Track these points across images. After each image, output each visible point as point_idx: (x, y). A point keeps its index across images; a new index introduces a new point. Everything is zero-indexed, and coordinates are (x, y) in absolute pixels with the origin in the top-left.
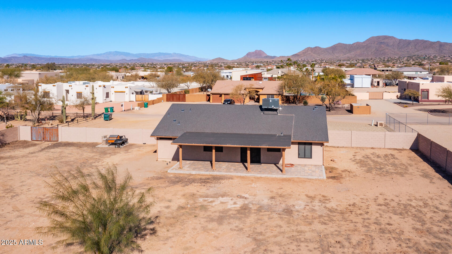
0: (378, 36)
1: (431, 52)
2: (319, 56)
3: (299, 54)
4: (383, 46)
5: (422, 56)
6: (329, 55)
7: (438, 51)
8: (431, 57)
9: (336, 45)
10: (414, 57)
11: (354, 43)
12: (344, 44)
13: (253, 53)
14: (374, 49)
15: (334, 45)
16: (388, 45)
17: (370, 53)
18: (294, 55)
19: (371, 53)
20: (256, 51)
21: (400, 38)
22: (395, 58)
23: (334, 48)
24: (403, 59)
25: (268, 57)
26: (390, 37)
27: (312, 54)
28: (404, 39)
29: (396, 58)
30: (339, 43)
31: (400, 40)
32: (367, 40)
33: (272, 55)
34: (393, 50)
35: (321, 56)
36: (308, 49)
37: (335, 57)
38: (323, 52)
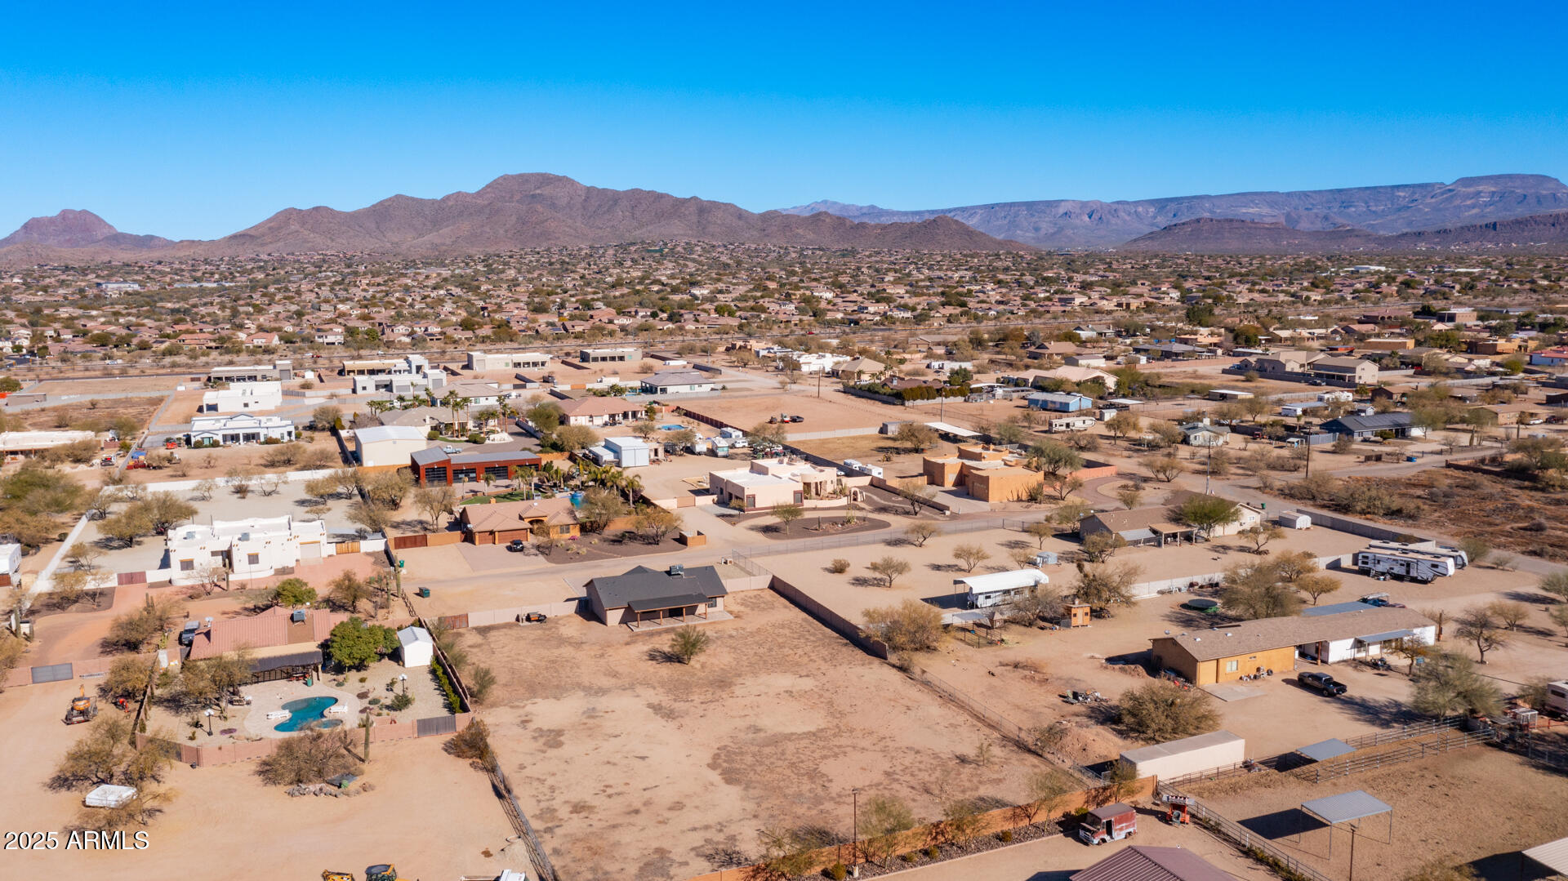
1: (678, 232)
2: (333, 240)
4: (539, 207)
5: (653, 243)
6: (366, 237)
7: (695, 226)
8: (679, 249)
9: (387, 201)
10: (633, 248)
12: (413, 199)
13: (52, 221)
14: (514, 218)
15: (381, 203)
16: (553, 206)
17: (501, 231)
18: (234, 237)
19: (506, 231)
20: (65, 212)
21: (591, 185)
22: (580, 249)
23: (385, 213)
24: (603, 255)
25: (118, 239)
27: (306, 232)
29: (583, 253)
30: (397, 196)
31: (590, 190)
32: (490, 186)
34: (570, 222)
35: (340, 240)
36: (289, 215)
37: (389, 245)
38: (344, 228)
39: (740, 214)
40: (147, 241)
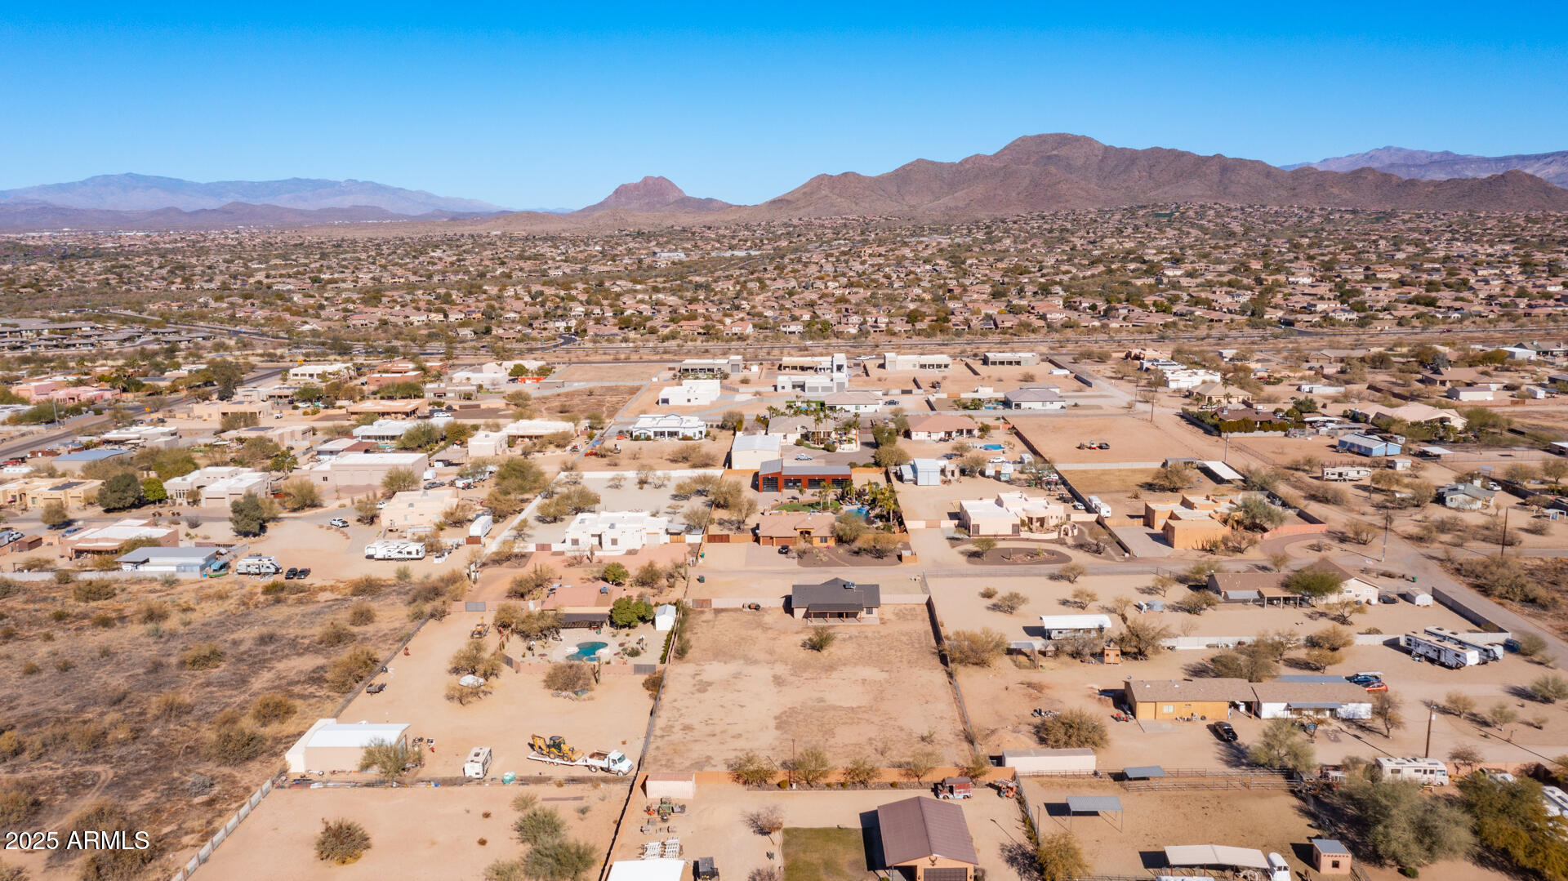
0: (1039, 136)
1: (1196, 193)
2: (857, 204)
3: (789, 198)
4: (1053, 169)
6: (888, 200)
7: (1215, 187)
9: (908, 165)
11: (966, 161)
12: (933, 163)
13: (636, 187)
14: (1027, 181)
15: (903, 168)
16: (1069, 167)
17: (1014, 194)
18: (774, 202)
19: (1018, 194)
20: (646, 178)
21: (1107, 144)
23: (904, 177)
25: (686, 203)
26: (1076, 139)
27: (834, 197)
28: (1118, 146)
30: (918, 161)
31: (1108, 150)
32: (1006, 148)
33: (702, 195)
34: (1083, 183)
35: (863, 204)
36: (821, 180)
37: (906, 208)
38: (867, 193)
39: (1267, 172)
40: (706, 205)
